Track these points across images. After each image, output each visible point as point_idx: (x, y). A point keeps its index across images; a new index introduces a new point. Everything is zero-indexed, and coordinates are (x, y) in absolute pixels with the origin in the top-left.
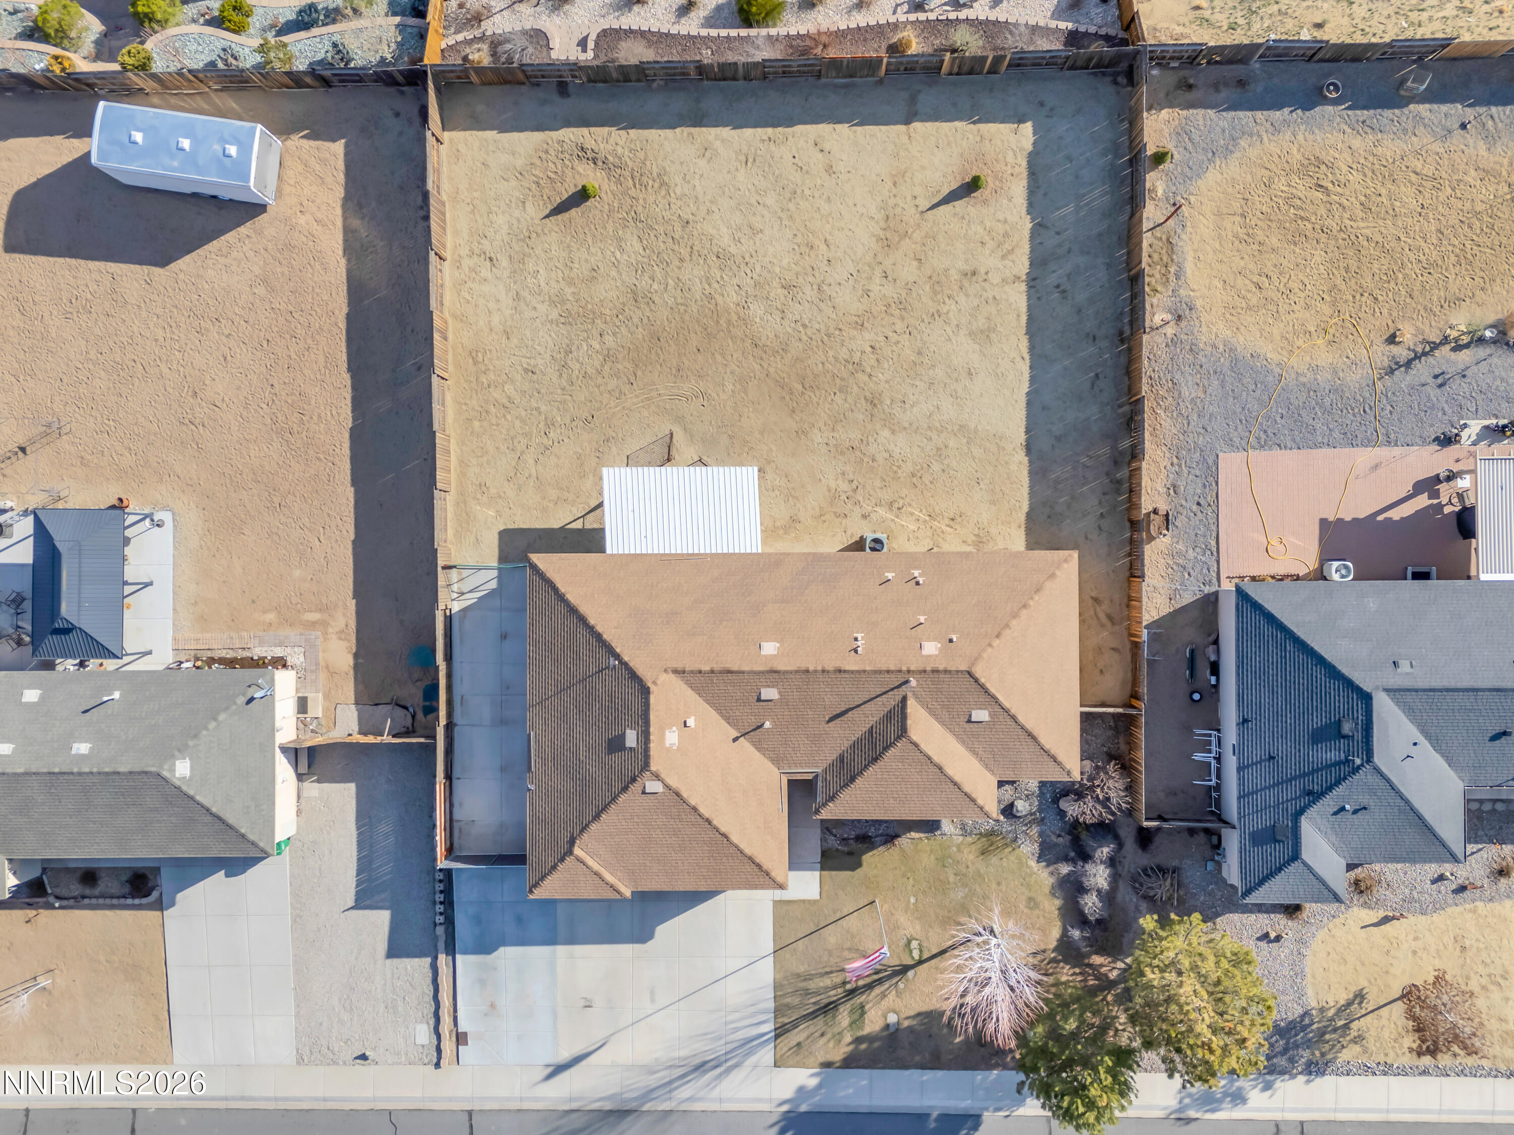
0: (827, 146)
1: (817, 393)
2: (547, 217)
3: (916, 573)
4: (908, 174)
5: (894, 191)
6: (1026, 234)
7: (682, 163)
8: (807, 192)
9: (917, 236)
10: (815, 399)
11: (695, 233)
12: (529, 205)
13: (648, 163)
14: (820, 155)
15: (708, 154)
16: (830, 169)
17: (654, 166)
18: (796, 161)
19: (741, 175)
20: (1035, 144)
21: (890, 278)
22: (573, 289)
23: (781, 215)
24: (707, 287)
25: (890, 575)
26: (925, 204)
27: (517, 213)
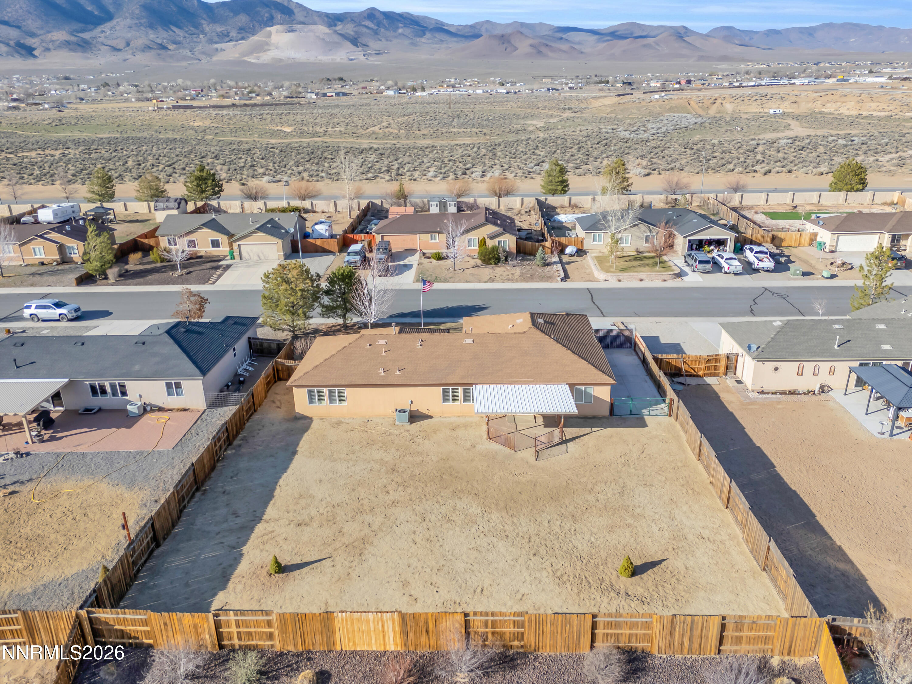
0: (406, 599)
1: (432, 474)
2: (664, 560)
3: (383, 374)
4: (334, 580)
5: (350, 570)
6: (250, 543)
7: (543, 590)
8: (428, 570)
9: (338, 544)
10: (435, 472)
11: (527, 549)
12: (682, 568)
13: (576, 590)
14: (412, 593)
15: (519, 596)
16: (406, 584)
17: (570, 588)
18: (436, 589)
19: (487, 583)
20: (215, 594)
21: (367, 524)
22: (627, 522)
23: (452, 558)
24: (515, 521)
25: (398, 373)
26: (327, 563)
27: (691, 563)
